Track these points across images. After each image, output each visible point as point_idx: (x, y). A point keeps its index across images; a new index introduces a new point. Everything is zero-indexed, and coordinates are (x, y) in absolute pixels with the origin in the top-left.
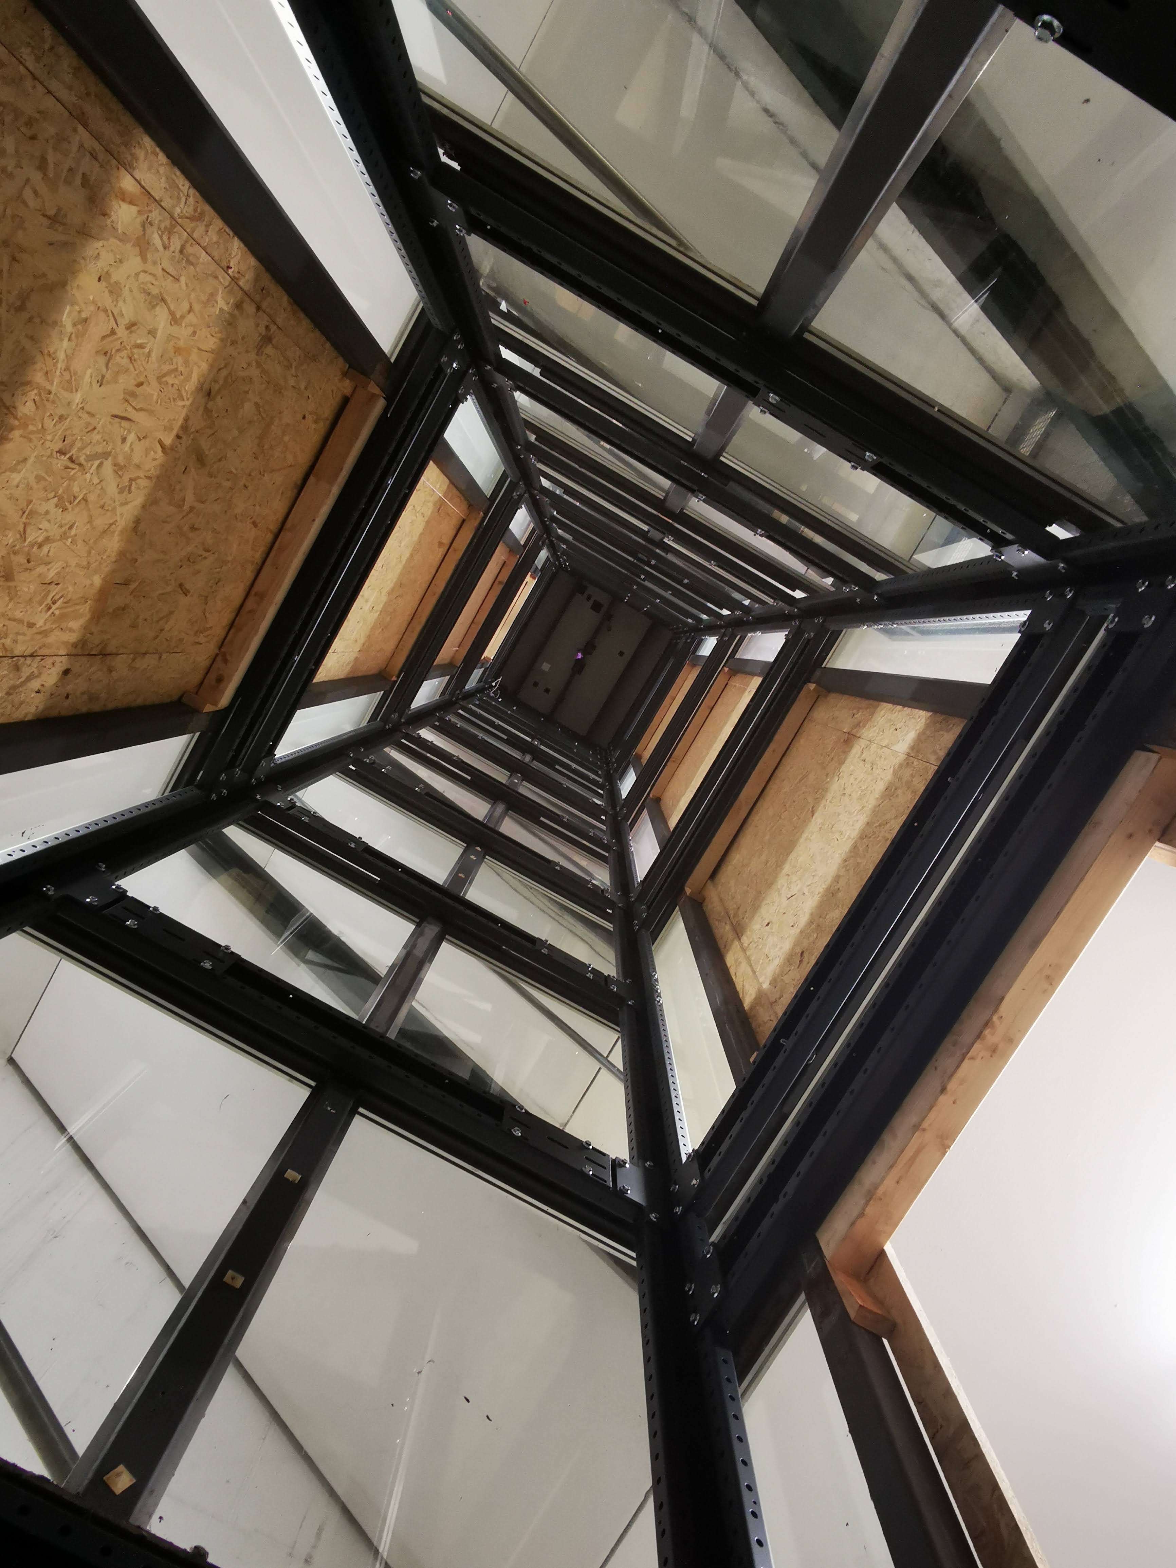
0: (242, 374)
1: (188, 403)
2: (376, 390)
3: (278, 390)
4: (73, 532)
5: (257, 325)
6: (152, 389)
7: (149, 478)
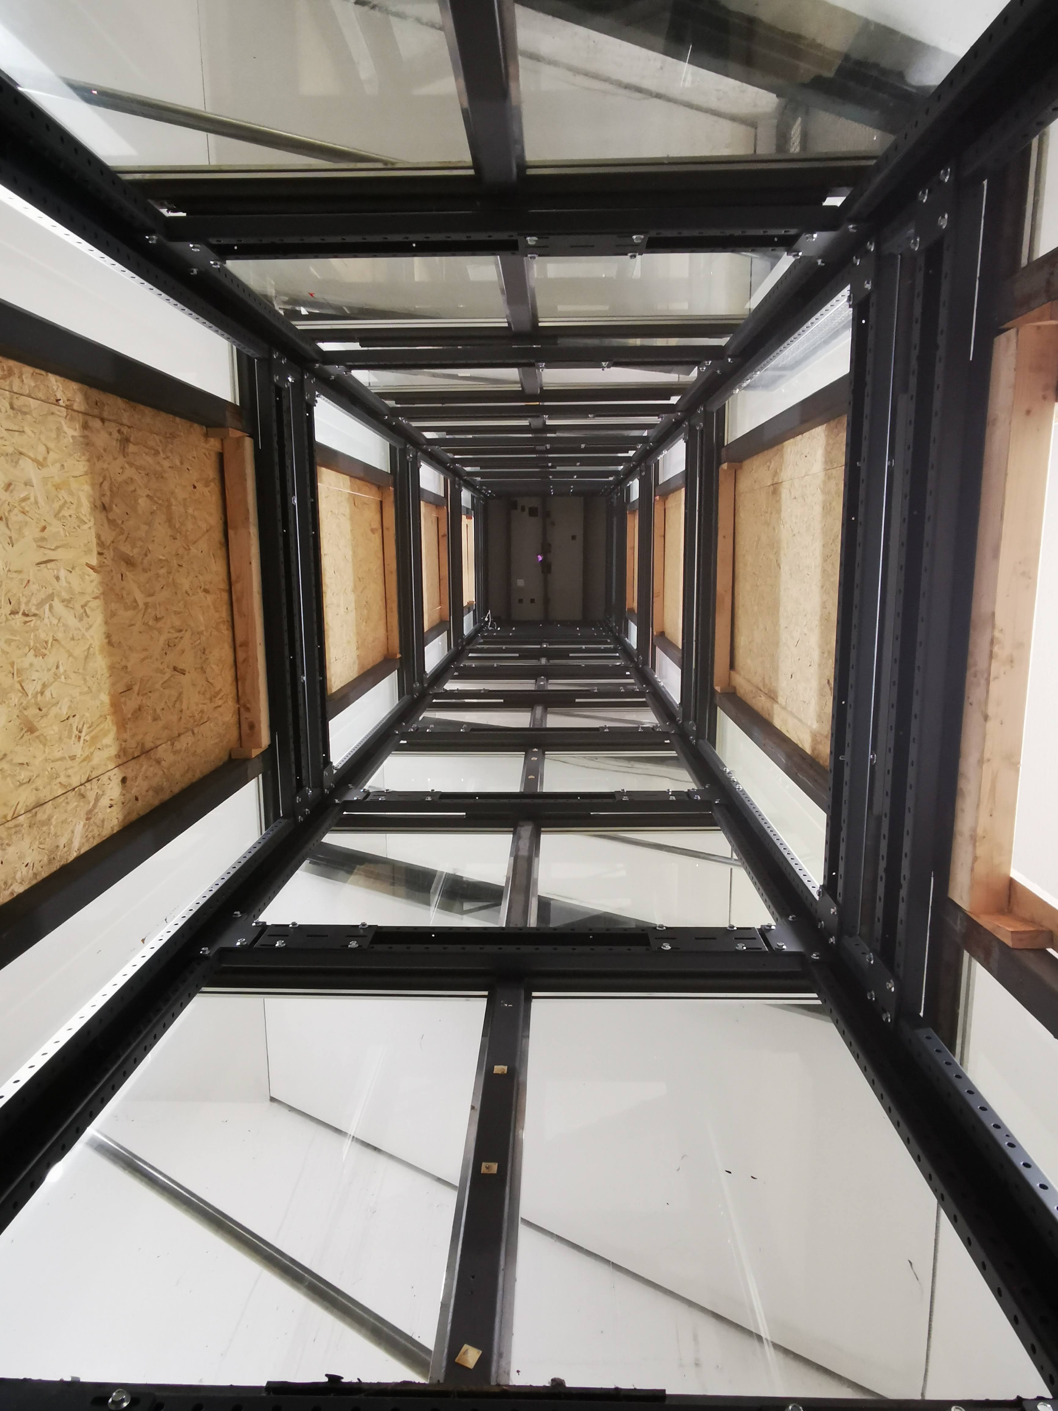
0: (120, 479)
1: (91, 524)
2: (238, 434)
3: (160, 476)
4: (61, 669)
5: (110, 434)
6: (55, 527)
7: (95, 598)
